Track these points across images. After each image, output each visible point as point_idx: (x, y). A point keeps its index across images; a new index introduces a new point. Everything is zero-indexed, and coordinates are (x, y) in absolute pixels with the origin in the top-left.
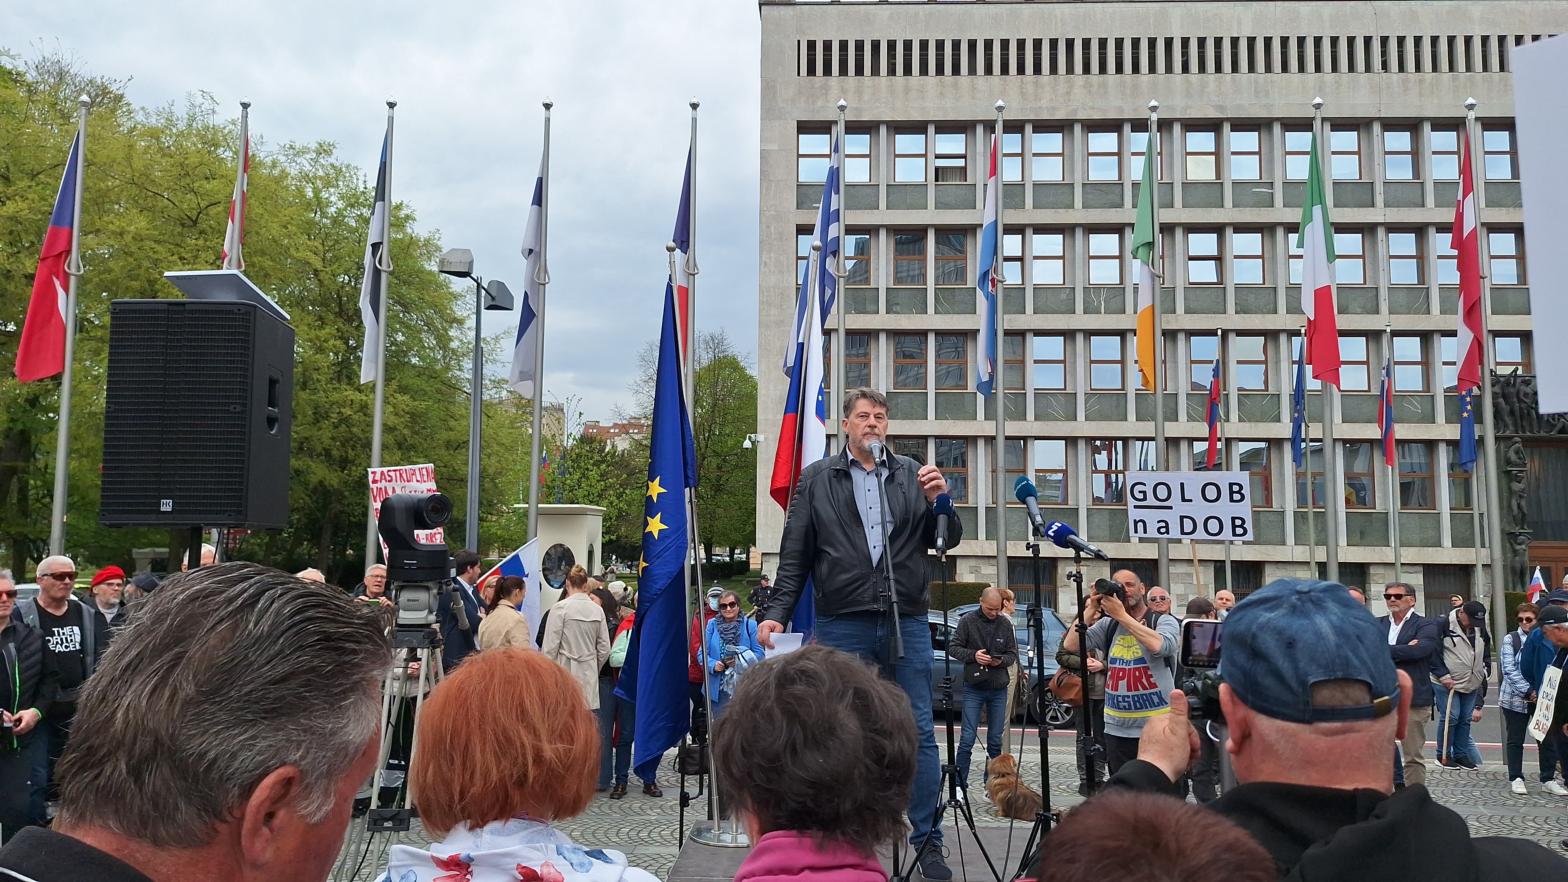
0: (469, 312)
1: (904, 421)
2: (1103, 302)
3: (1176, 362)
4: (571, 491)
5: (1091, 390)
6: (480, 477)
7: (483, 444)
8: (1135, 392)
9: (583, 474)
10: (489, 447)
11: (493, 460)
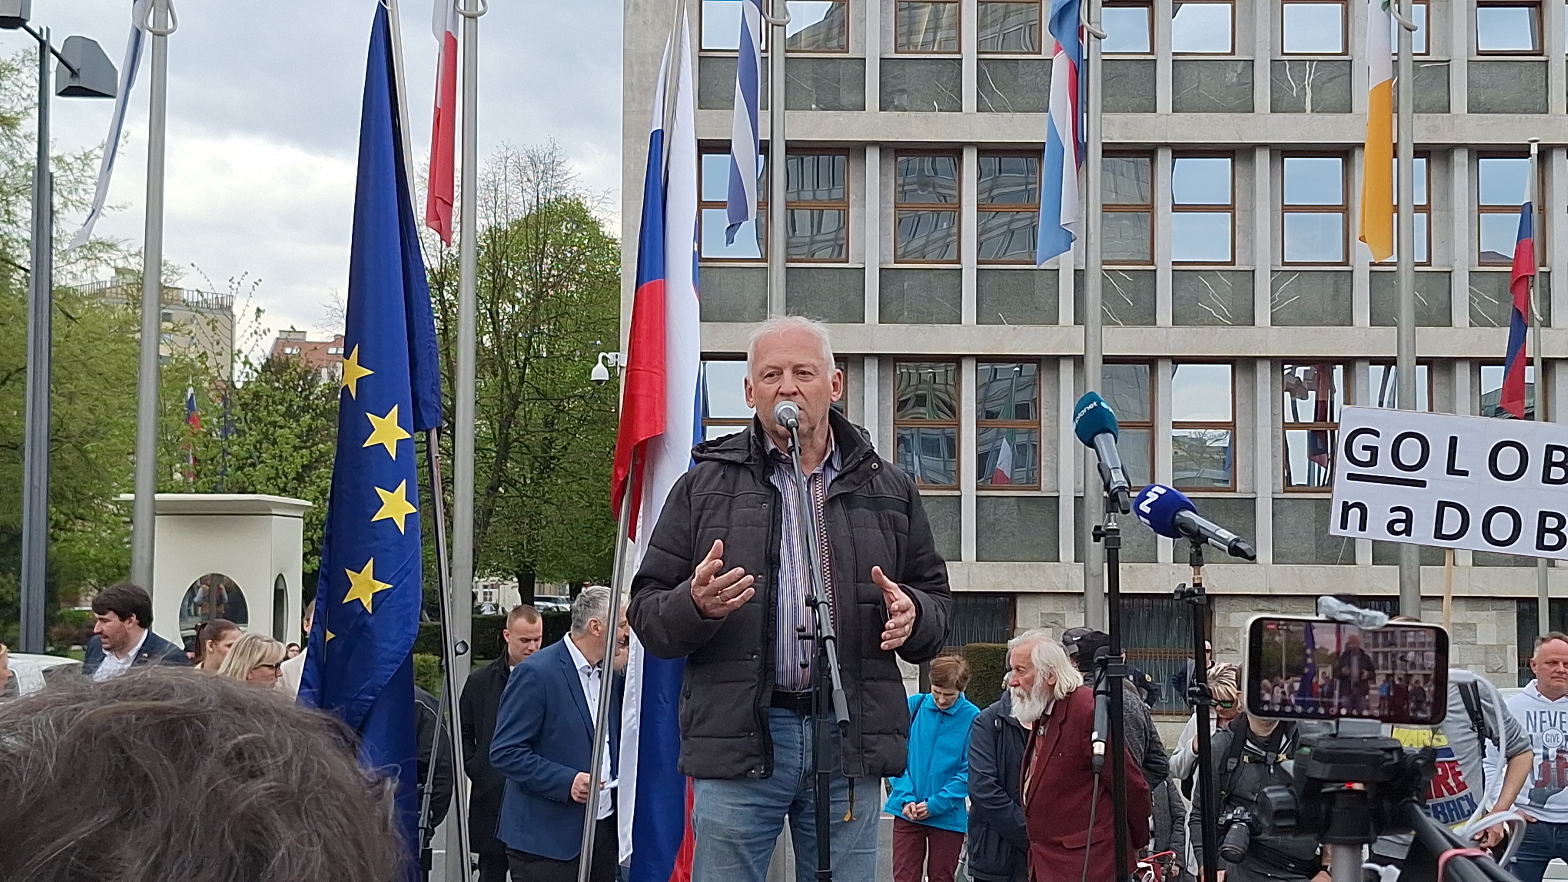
0: (28, 103)
1: (915, 327)
2: (1308, 90)
3: (1448, 210)
4: (240, 468)
5: (1284, 264)
6: (51, 440)
7: (57, 371)
8: (1368, 268)
9: (266, 436)
10: (70, 379)
11: (80, 405)
